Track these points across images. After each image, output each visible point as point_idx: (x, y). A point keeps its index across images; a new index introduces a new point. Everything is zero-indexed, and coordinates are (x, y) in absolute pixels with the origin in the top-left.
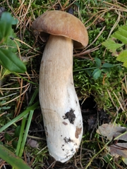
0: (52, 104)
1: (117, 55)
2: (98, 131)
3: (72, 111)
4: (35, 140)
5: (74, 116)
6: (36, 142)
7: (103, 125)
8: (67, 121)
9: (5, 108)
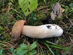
0: (45, 33)
1: (31, 12)
2: (53, 20)
3: (47, 26)
4: (56, 42)
5: (48, 26)
6: (57, 41)
7: (51, 18)
8: (50, 28)
9: (45, 52)
